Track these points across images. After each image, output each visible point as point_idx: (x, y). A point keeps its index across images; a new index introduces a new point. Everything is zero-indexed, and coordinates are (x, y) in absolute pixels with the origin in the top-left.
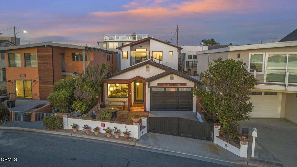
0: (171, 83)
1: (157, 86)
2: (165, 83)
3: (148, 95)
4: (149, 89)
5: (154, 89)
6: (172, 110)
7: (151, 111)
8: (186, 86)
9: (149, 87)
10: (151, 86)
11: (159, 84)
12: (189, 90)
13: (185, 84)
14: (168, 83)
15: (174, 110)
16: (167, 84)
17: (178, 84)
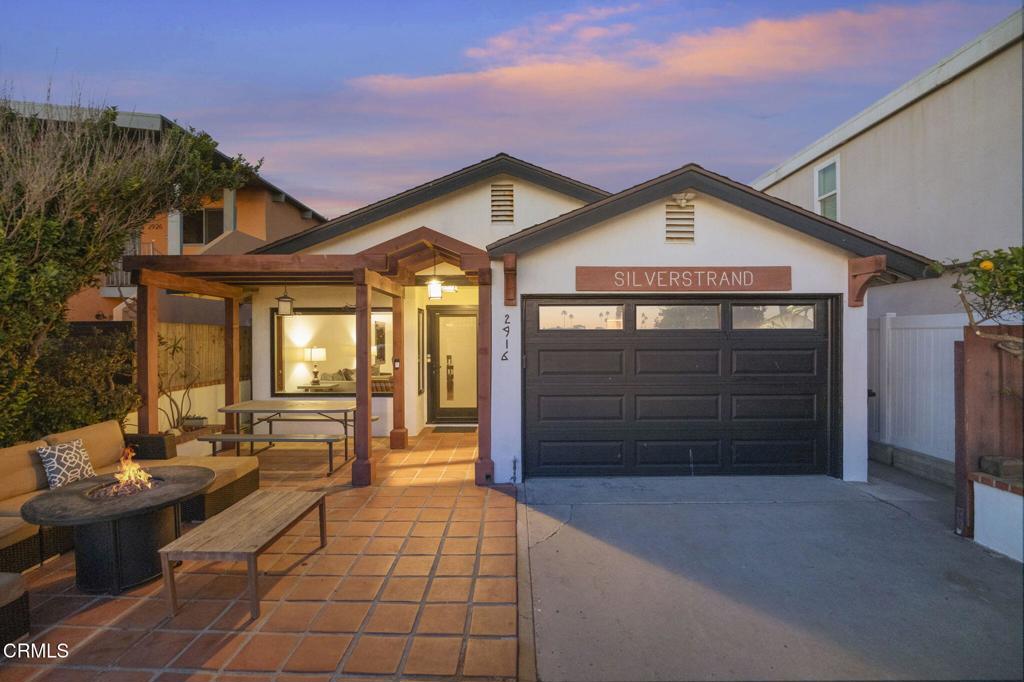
0: (681, 270)
1: (570, 288)
2: (631, 269)
3: (504, 358)
4: (516, 313)
5: (551, 318)
6: (686, 473)
7: (529, 484)
8: (789, 286)
9: (509, 301)
10: (525, 287)
11: (583, 273)
12: (803, 319)
13: (783, 274)
14: (658, 269)
15: (699, 473)
16: (650, 270)
17: (729, 270)
